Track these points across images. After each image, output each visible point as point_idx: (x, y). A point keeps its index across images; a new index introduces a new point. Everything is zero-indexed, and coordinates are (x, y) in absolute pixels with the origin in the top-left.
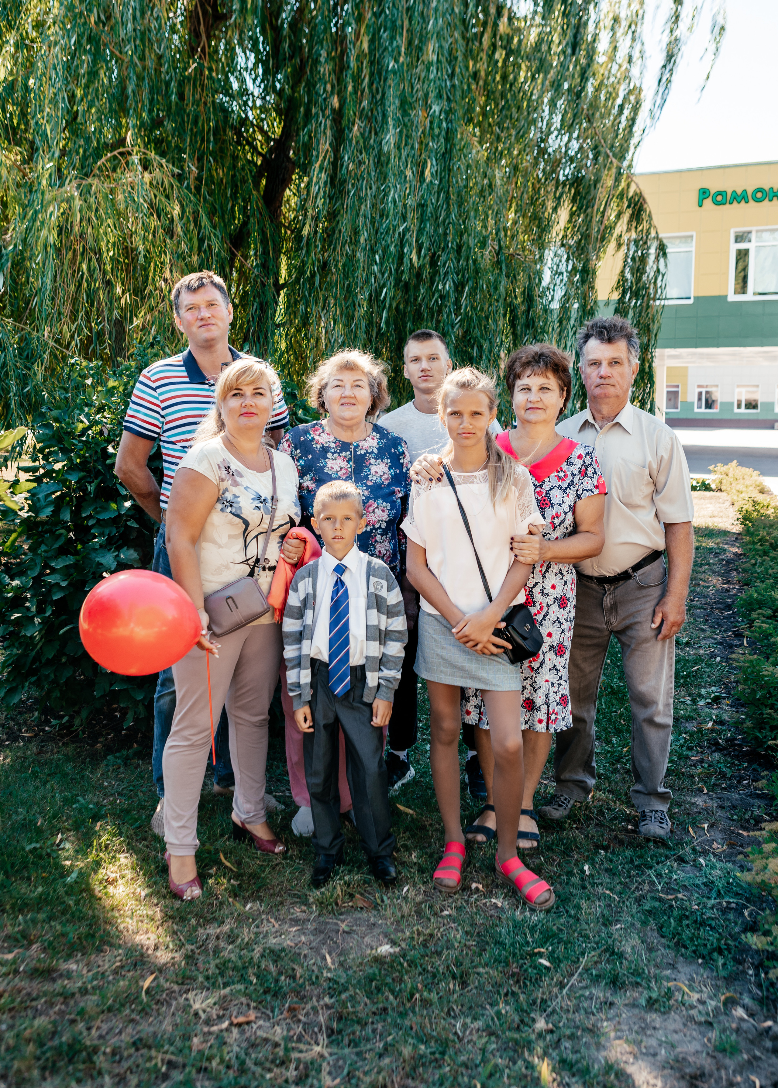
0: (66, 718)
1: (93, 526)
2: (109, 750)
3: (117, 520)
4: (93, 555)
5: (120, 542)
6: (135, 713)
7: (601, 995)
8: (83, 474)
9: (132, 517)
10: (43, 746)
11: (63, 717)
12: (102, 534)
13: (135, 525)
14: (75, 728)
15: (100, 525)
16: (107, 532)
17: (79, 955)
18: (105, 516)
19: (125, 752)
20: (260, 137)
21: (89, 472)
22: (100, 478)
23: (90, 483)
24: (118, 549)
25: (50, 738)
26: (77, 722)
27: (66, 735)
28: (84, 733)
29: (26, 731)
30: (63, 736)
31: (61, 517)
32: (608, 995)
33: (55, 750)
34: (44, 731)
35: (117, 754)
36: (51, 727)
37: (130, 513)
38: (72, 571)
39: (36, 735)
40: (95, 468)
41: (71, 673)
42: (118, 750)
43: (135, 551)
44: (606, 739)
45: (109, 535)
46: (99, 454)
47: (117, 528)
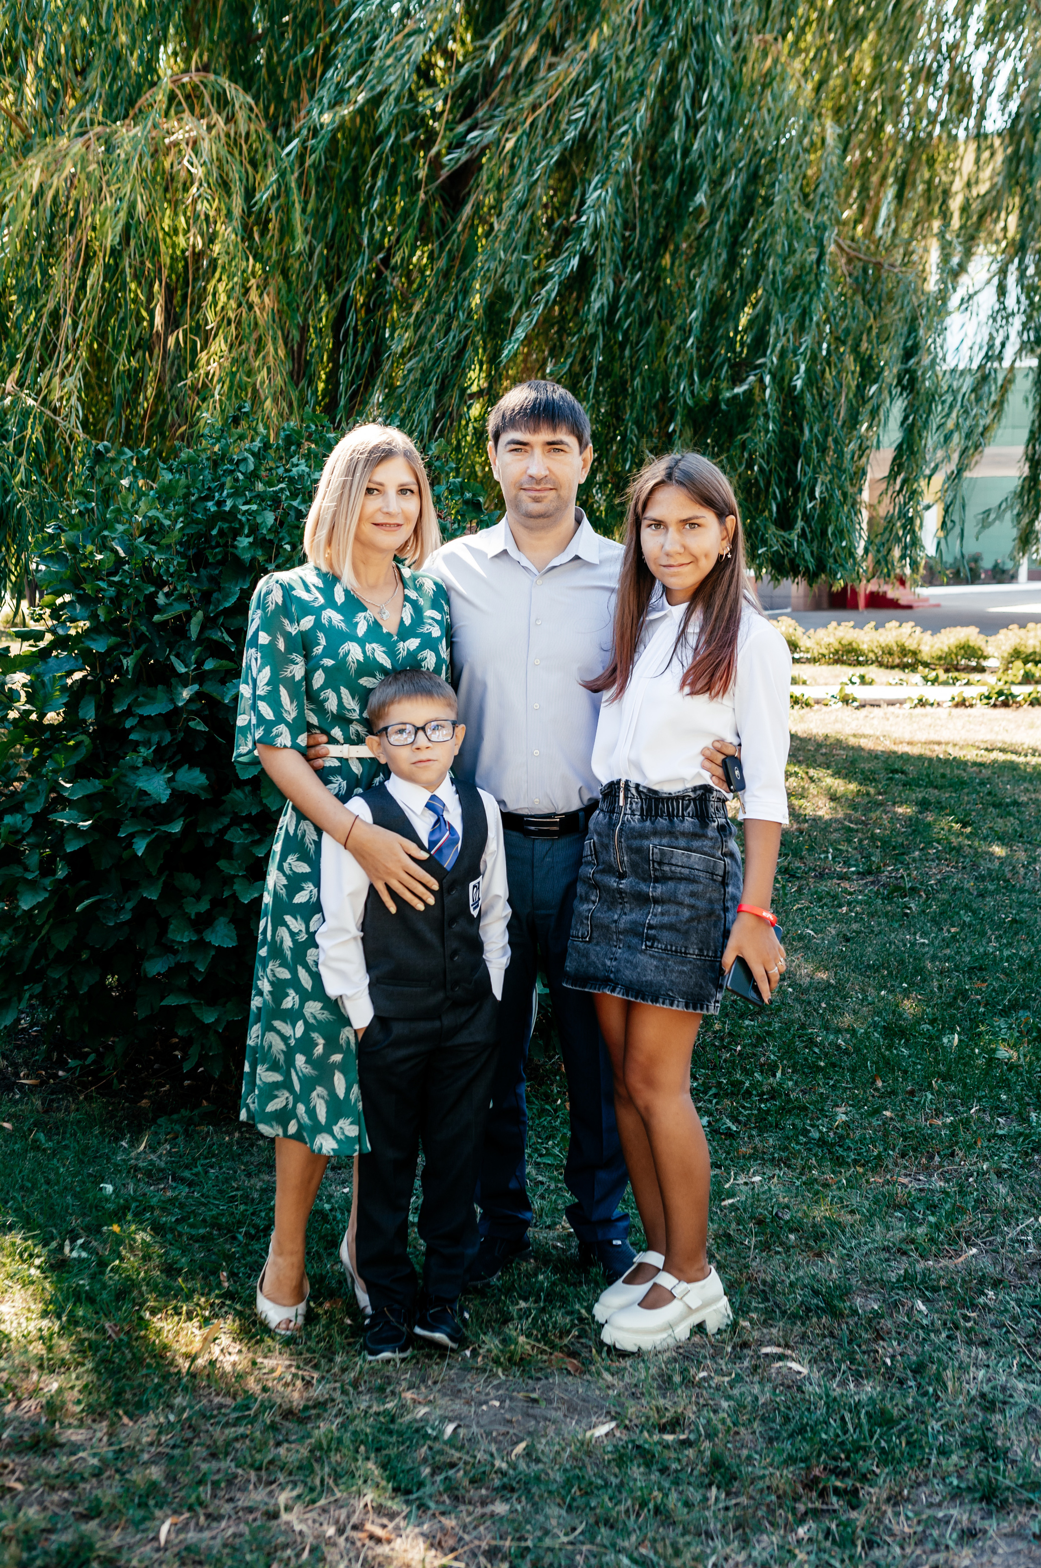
0: (92, 1057)
1: (132, 728)
2: (161, 1109)
3: (171, 718)
4: (131, 778)
5: (178, 757)
6: (203, 1047)
7: (965, 1517)
8: (113, 640)
9: (198, 713)
10: (52, 1101)
11: (87, 1055)
12: (147, 743)
13: (202, 727)
14: (106, 1072)
15: (145, 727)
16: (155, 738)
18: (151, 710)
19: (185, 1113)
20: (441, 63)
21: (124, 634)
22: (144, 647)
23: (126, 655)
24: (174, 768)
25: (66, 1088)
26: (108, 1061)
27: (92, 1084)
28: (121, 1082)
29: (26, 1077)
30: (85, 1086)
31: (81, 715)
32: (976, 1518)
33: (73, 1107)
34: (56, 1076)
35: (175, 1117)
36: (66, 1071)
37: (193, 707)
38: (98, 805)
39: (43, 1083)
40: (136, 630)
41: (97, 978)
42: (175, 1111)
43: (202, 771)
44: (1020, 1114)
45: (159, 743)
46: (142, 608)
47: (173, 733)
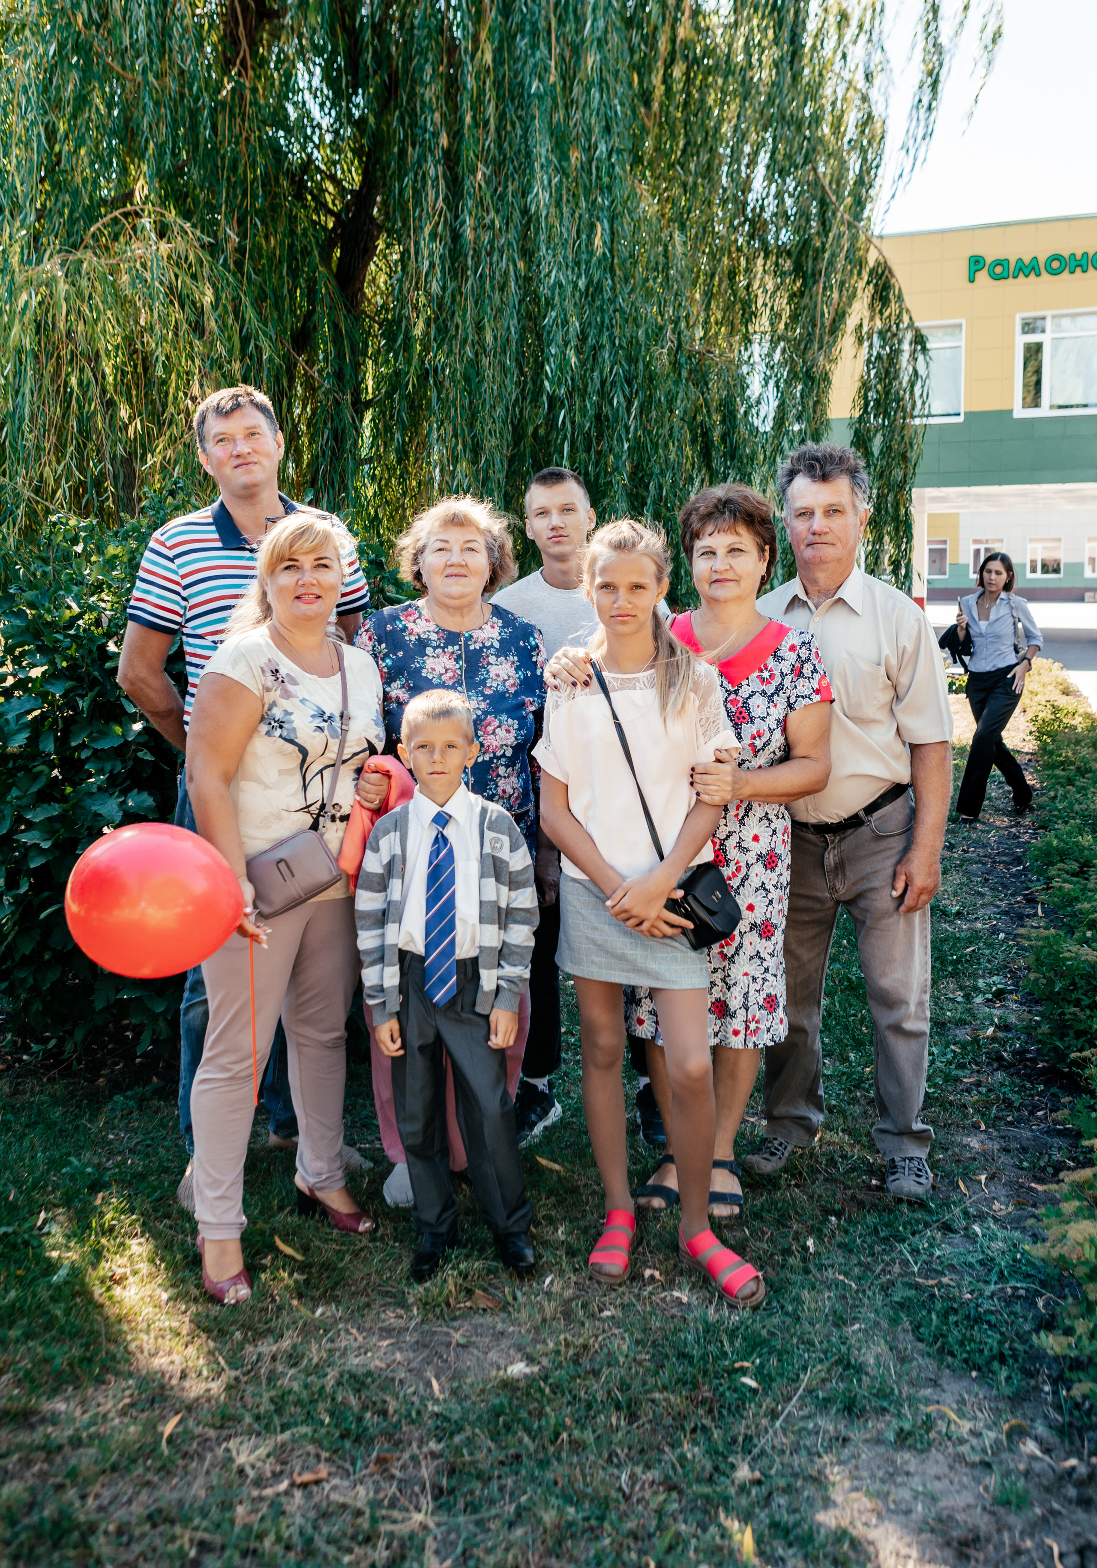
0: (53, 1042)
1: (87, 759)
2: (116, 1087)
3: (122, 751)
4: (88, 802)
5: (128, 782)
6: (154, 1031)
7: (833, 1427)
8: (69, 684)
9: (145, 745)
10: (18, 1084)
11: (48, 1039)
12: (101, 771)
13: (149, 757)
14: (66, 1056)
15: (98, 758)
16: (108, 767)
17: (70, 1389)
18: (104, 744)
19: (139, 1090)
21: (79, 679)
22: (97, 689)
23: (82, 697)
24: (125, 792)
25: (29, 1071)
26: (69, 1047)
27: (54, 1066)
28: (79, 1063)
30: (48, 1068)
31: (41, 747)
33: (37, 1089)
34: (20, 1060)
35: (129, 1093)
36: (31, 1055)
37: (141, 740)
38: (58, 825)
39: (9, 1067)
40: (89, 675)
41: (58, 975)
42: (130, 1087)
43: (150, 794)
44: (841, 1054)
45: (111, 772)
46: (95, 655)
47: (123, 761)
